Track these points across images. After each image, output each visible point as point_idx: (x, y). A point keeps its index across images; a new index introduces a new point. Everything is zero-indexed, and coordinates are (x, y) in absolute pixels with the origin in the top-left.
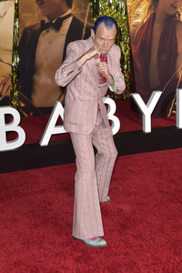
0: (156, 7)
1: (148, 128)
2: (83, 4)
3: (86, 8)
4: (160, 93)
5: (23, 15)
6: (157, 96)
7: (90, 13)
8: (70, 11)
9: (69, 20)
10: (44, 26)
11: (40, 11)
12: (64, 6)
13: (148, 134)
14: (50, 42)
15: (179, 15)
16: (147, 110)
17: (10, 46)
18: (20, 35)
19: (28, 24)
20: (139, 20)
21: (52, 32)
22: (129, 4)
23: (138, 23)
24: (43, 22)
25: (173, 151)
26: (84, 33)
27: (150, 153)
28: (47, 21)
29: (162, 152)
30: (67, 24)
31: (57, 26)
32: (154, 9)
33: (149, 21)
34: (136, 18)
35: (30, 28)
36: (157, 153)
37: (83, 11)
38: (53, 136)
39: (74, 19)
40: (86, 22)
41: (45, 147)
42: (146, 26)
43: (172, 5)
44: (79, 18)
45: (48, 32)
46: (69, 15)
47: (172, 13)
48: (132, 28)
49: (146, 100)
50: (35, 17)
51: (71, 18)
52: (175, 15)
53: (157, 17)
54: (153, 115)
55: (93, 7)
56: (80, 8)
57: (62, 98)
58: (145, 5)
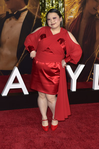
0: (83, 8)
3: (37, 6)
4: (84, 66)
6: (81, 67)
7: (39, 9)
8: (26, 7)
9: (26, 13)
10: (8, 16)
11: (6, 5)
12: (23, 3)
13: (74, 92)
14: (11, 27)
16: (74, 76)
20: (72, 17)
21: (13, 20)
22: (66, 5)
23: (71, 18)
24: (7, 13)
25: (89, 104)
26: (35, 22)
27: (74, 105)
28: (10, 12)
29: (83, 104)
30: (24, 15)
33: (78, 17)
34: (70, 15)
36: (79, 105)
37: (35, 8)
38: (11, 90)
40: (36, 15)
43: (94, 8)
44: (32, 12)
45: (10, 20)
46: (26, 10)
47: (94, 13)
48: (67, 21)
50: (2, 9)
51: (26, 12)
52: (95, 15)
53: (84, 15)
54: (78, 80)
55: (41, 5)
56: (33, 5)
57: (17, 65)
58: (77, 6)
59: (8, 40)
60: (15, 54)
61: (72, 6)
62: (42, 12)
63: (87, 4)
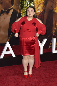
0: (45, 6)
2: (18, 4)
3: (19, 6)
6: (45, 40)
7: (20, 8)
8: (12, 7)
9: (12, 10)
10: (3, 12)
12: (10, 5)
13: (42, 55)
14: (4, 18)
15: (54, 10)
16: (42, 46)
20: (39, 11)
21: (5, 15)
22: (35, 5)
23: (39, 12)
24: (2, 10)
25: (51, 62)
26: (18, 15)
28: (3, 10)
31: (8, 12)
32: (45, 7)
33: (43, 12)
34: (38, 10)
37: (17, 7)
38: (5, 55)
39: (14, 10)
40: (19, 11)
42: (41, 14)
43: (51, 6)
44: (16, 9)
45: (4, 14)
52: (52, 10)
53: (46, 10)
55: (21, 5)
56: (17, 6)
57: (9, 40)
58: (42, 5)
59: (2, 26)
60: (7, 34)
61: (39, 6)
62: (21, 9)
63: (47, 4)
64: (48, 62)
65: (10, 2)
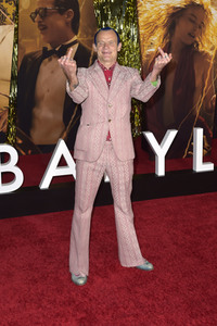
0: (172, 35)
1: (161, 171)
2: (90, 31)
3: (93, 35)
4: (176, 132)
5: (23, 41)
6: (171, 135)
8: (75, 38)
10: (47, 54)
13: (161, 177)
14: (52, 72)
15: (198, 45)
16: (161, 150)
17: (8, 76)
18: (20, 64)
19: (28, 51)
20: (153, 50)
21: (55, 61)
22: (142, 31)
23: (152, 53)
24: (45, 49)
25: (189, 197)
27: (164, 200)
28: (49, 48)
32: (170, 38)
34: (149, 47)
35: (31, 55)
36: (171, 199)
37: (90, 38)
38: (55, 179)
41: (45, 190)
43: (189, 34)
45: (50, 60)
46: (75, 42)
47: (190, 42)
48: (144, 58)
49: (160, 140)
50: (36, 43)
51: (76, 46)
52: (192, 45)
53: (173, 46)
56: (87, 34)
57: (65, 135)
58: (160, 32)
59: (47, 95)
60: (60, 117)
61: (152, 33)
63: (177, 29)
64: (183, 198)
65: (67, 23)
